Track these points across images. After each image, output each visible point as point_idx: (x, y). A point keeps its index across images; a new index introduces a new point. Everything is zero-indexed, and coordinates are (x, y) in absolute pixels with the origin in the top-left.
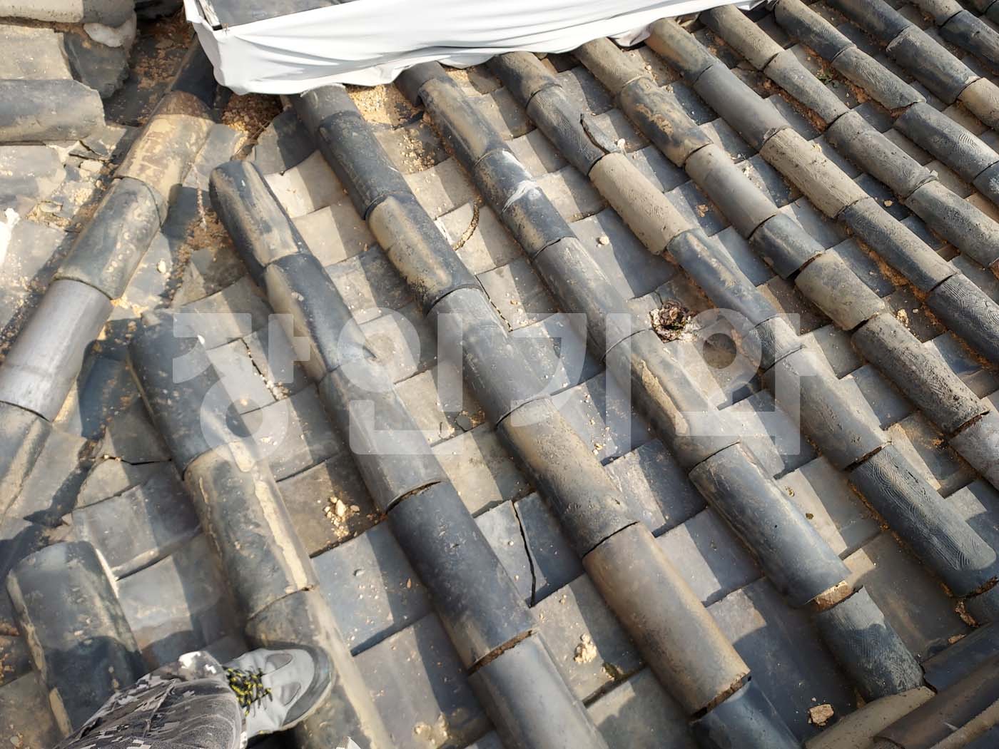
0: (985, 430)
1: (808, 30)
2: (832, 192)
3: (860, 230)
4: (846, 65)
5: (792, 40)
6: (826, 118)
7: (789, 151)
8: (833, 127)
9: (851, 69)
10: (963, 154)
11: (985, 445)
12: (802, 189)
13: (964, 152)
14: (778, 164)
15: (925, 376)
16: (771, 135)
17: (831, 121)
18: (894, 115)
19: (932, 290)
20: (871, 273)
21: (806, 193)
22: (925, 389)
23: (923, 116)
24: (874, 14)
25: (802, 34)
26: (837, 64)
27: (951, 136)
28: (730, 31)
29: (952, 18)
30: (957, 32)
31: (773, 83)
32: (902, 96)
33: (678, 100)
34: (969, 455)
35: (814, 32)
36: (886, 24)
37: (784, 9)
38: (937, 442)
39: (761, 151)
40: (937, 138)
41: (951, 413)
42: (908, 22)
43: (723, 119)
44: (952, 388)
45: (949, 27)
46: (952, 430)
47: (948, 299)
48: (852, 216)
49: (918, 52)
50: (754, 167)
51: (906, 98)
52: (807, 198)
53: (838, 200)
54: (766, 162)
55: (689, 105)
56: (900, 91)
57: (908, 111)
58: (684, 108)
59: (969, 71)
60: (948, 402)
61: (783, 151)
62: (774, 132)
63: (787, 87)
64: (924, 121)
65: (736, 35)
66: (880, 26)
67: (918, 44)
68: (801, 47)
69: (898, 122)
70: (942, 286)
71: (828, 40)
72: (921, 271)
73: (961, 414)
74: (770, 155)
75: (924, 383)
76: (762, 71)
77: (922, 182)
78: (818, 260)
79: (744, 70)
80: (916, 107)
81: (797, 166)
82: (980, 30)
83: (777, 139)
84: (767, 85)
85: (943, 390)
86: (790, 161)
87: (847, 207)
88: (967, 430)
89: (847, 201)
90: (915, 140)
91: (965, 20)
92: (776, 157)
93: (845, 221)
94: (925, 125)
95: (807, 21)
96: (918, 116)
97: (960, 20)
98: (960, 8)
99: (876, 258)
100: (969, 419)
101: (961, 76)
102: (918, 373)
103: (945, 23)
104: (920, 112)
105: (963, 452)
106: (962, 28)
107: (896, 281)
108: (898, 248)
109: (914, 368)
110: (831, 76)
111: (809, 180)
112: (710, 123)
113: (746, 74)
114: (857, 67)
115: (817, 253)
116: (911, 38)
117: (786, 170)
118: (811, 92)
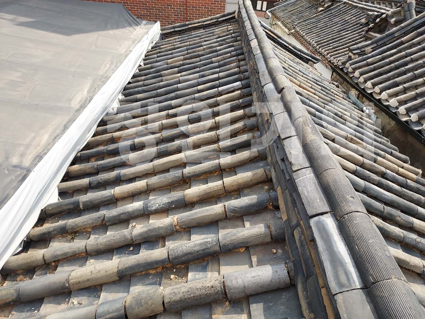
0: (230, 284)
1: (49, 233)
2: (108, 273)
3: (130, 272)
4: (73, 228)
5: (48, 239)
6: (82, 252)
7: (80, 280)
8: (88, 251)
9: (76, 227)
10: (133, 212)
11: (236, 288)
12: (100, 283)
13: (133, 211)
14: (82, 287)
15: (198, 294)
16: (68, 282)
17: (85, 250)
18: (104, 223)
19: (169, 260)
20: (150, 278)
21: (102, 283)
22: (203, 296)
23: (111, 215)
24: (66, 206)
25: (49, 235)
26: (70, 231)
27: (124, 211)
28: (18, 266)
29: (90, 183)
30: (96, 184)
31: (54, 262)
32: (99, 218)
33: (21, 312)
34: (238, 296)
35: (51, 231)
36: (72, 205)
37: (34, 236)
38: (227, 303)
39: (72, 290)
40: (122, 216)
41: (217, 293)
42: (78, 198)
43: (46, 297)
44: (208, 285)
45: (92, 185)
46: (224, 296)
47: (176, 258)
48: (122, 272)
49: (91, 201)
50: (76, 297)
51: (101, 217)
52: (105, 284)
53: (113, 273)
54: (78, 290)
55: (28, 308)
56: (97, 217)
57: (105, 219)
58: (27, 312)
59: (110, 190)
60: (212, 291)
61: (78, 282)
62: (68, 281)
63: (60, 258)
64: (113, 216)
65: (21, 265)
66: (71, 207)
67: (88, 200)
68: (54, 238)
69: (107, 224)
70: (170, 257)
71: (59, 229)
72: (160, 260)
73: (219, 289)
74: (76, 287)
75: (200, 295)
76: (45, 263)
77: (131, 234)
78: (127, 304)
79: (40, 269)
80: (106, 216)
81: (88, 280)
82: (101, 178)
83: (72, 281)
84: (53, 264)
85: (207, 290)
86: (84, 281)
87: (118, 271)
88: (227, 291)
89: (115, 270)
90: (118, 222)
91: (93, 180)
92: (79, 285)
93: (123, 276)
94: (114, 217)
95: (46, 231)
96: (110, 217)
97: (93, 182)
98: (89, 179)
99: (146, 272)
100: (222, 287)
101: (109, 194)
102: (195, 295)
103: (90, 185)
104: (109, 216)
105: (235, 297)
106: (96, 182)
107: (159, 270)
108: (146, 263)
109: (192, 295)
110: (73, 234)
111: (97, 279)
112: (43, 305)
113: (42, 269)
114: (76, 225)
115: (124, 303)
116: (83, 200)
117: (87, 285)
118: (69, 251)
